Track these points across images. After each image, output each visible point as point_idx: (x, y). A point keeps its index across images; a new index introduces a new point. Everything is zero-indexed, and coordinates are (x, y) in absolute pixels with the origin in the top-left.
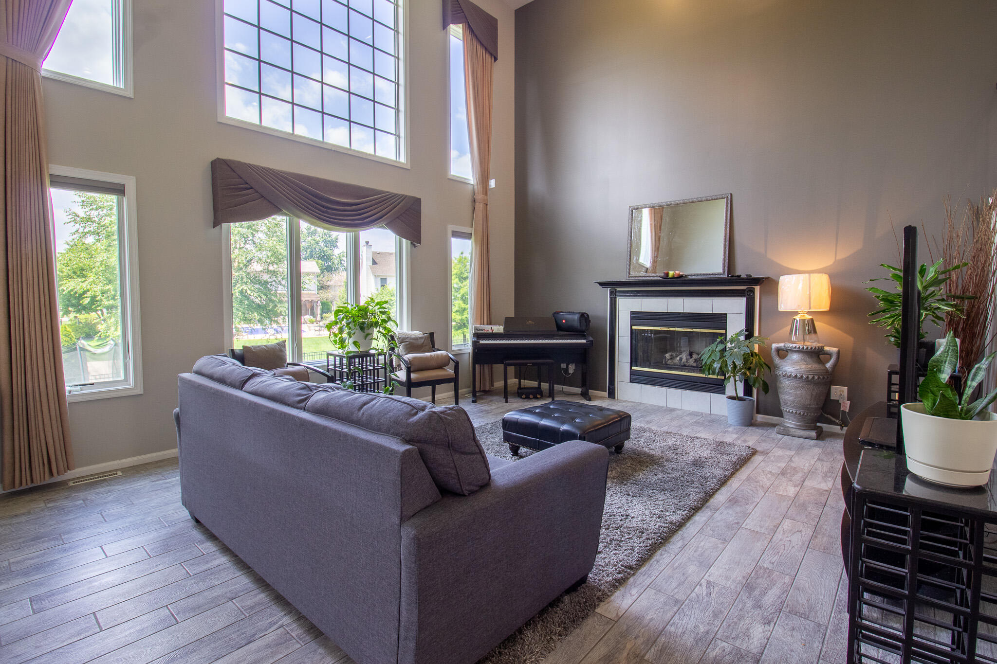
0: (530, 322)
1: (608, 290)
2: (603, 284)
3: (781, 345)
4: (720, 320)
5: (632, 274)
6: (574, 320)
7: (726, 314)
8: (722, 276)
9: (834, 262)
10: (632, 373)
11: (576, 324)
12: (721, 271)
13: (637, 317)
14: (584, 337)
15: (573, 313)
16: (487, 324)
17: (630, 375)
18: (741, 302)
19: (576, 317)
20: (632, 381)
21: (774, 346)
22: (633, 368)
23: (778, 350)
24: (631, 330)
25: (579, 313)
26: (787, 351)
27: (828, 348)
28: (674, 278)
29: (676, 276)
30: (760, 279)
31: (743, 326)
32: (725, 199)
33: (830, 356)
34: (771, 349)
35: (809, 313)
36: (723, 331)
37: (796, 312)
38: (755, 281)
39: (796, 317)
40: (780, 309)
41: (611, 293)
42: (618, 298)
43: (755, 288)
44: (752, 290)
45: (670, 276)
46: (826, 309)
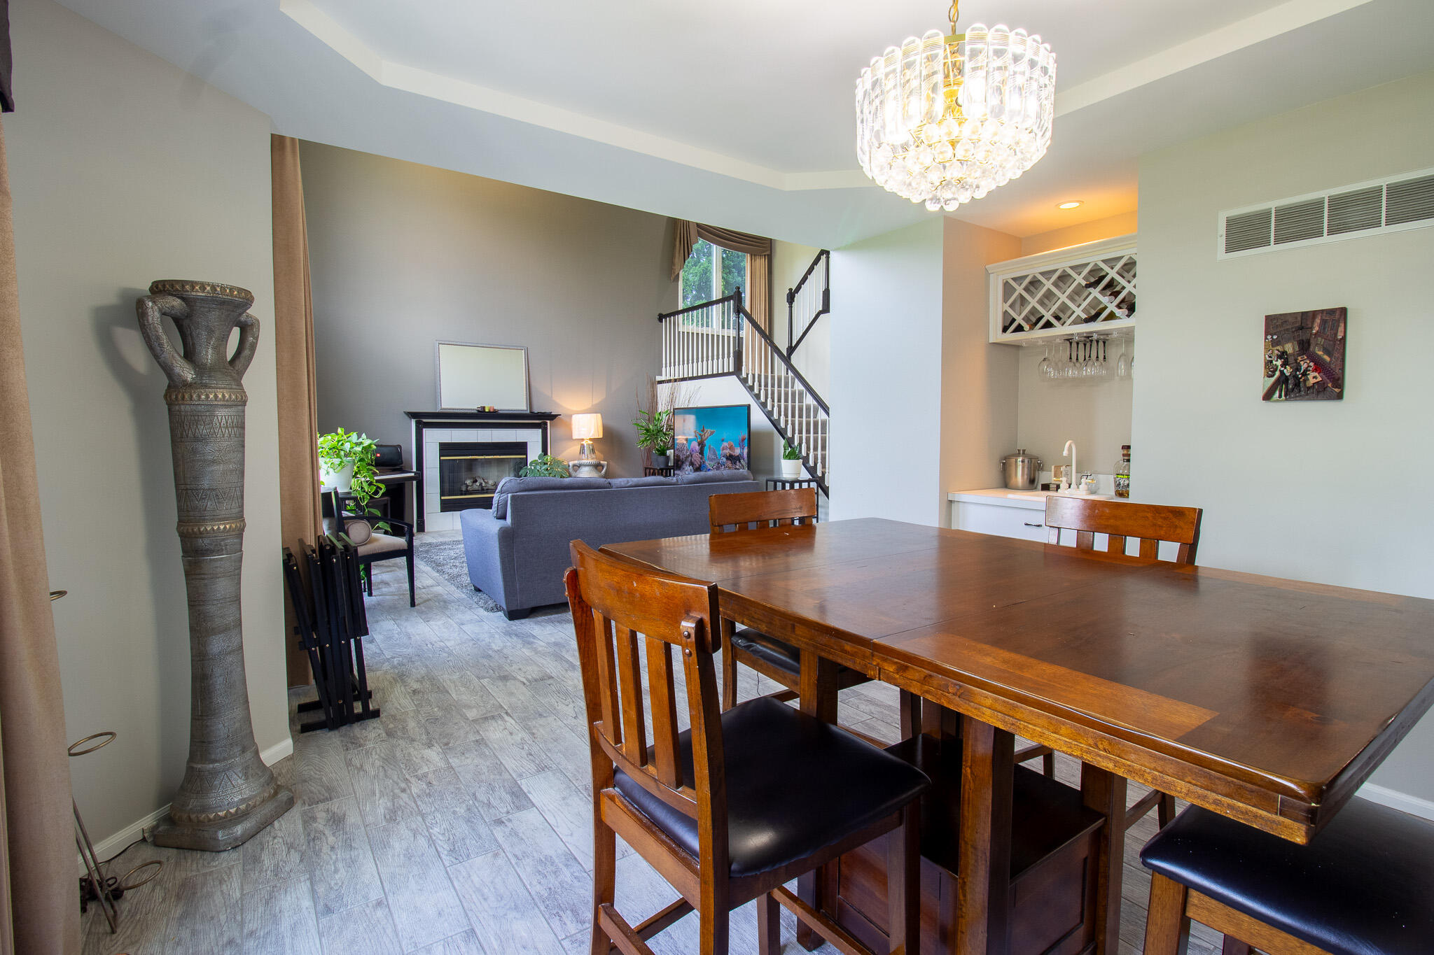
1: (413, 422)
2: (413, 415)
3: (576, 462)
4: (521, 448)
5: (443, 407)
7: (526, 443)
8: (524, 412)
9: (592, 405)
10: (443, 502)
12: (525, 408)
13: (445, 448)
17: (440, 503)
18: (538, 433)
20: (443, 510)
21: (571, 463)
22: (443, 496)
23: (574, 466)
24: (440, 460)
26: (579, 466)
27: (602, 462)
28: (489, 412)
29: (492, 411)
30: (556, 416)
31: (540, 451)
32: (523, 351)
33: (603, 466)
34: (569, 466)
35: (590, 439)
36: (525, 456)
37: (583, 440)
38: (552, 417)
39: (583, 443)
40: (574, 437)
41: (418, 423)
42: (424, 430)
43: (548, 422)
44: (546, 424)
45: (487, 410)
46: (601, 436)
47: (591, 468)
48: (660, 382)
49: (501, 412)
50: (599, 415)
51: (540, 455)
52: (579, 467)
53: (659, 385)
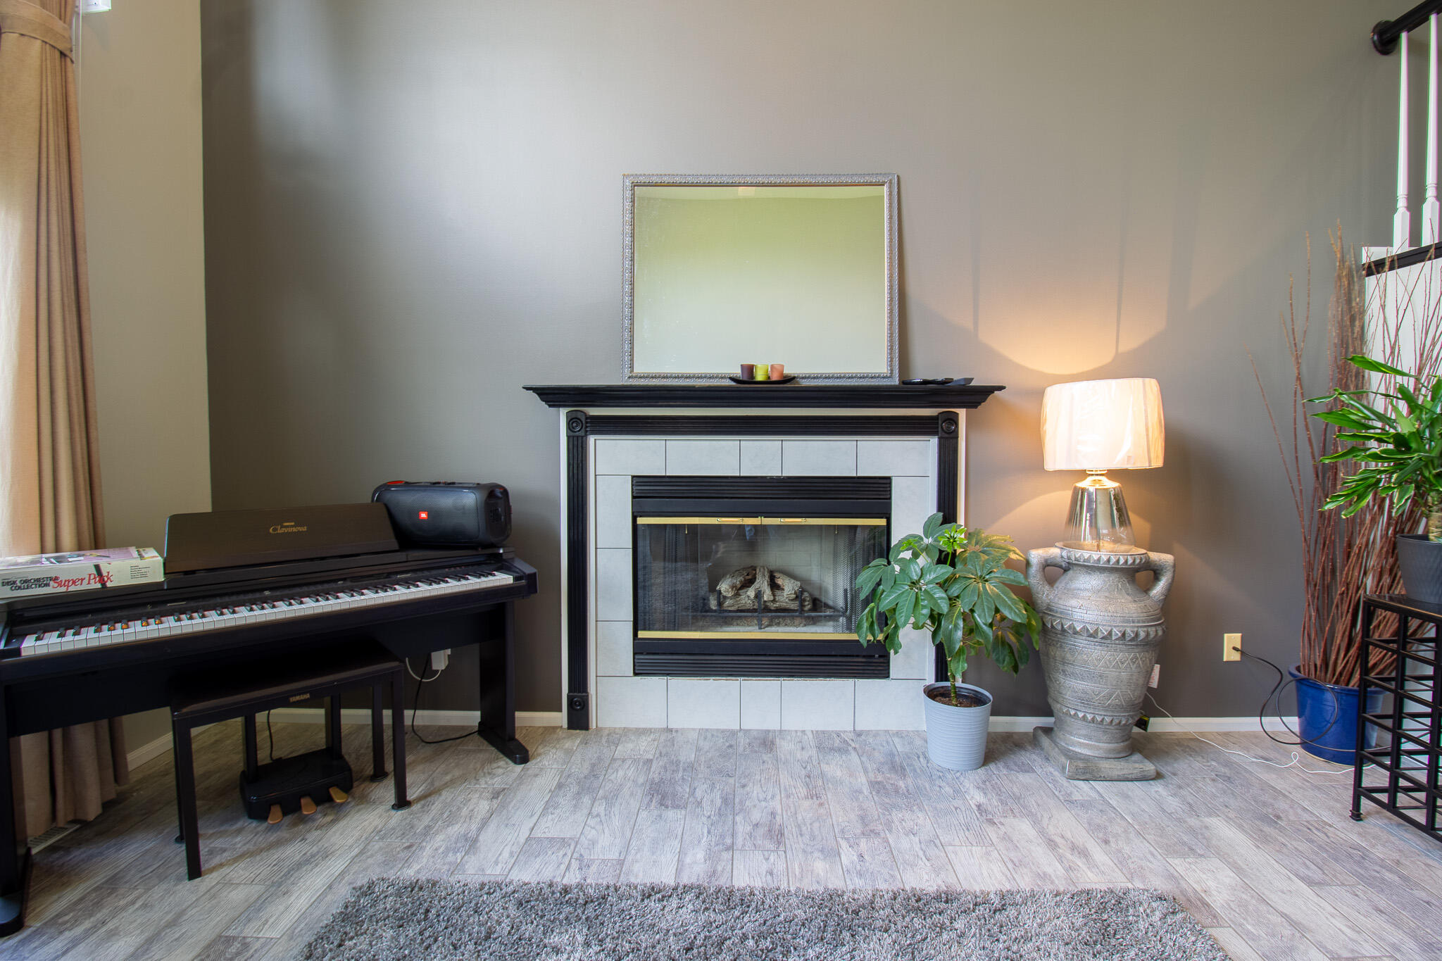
0: (289, 527)
1: (561, 419)
2: (552, 396)
3: (1054, 552)
4: (874, 494)
5: (638, 369)
6: (463, 510)
7: (889, 478)
8: (883, 382)
9: (1115, 358)
10: (640, 648)
11: (472, 524)
12: (883, 369)
13: (650, 493)
14: (504, 566)
15: (450, 486)
16: (80, 547)
17: (635, 654)
18: (929, 446)
19: (470, 499)
20: (639, 670)
21: (1036, 556)
22: (641, 634)
23: (1047, 564)
24: (635, 527)
25: (478, 487)
26: (1067, 567)
27: (1155, 556)
28: (768, 382)
29: (775, 377)
30: (985, 392)
31: (930, 507)
32: (885, 188)
33: (1155, 572)
34: (1028, 564)
35: (1112, 474)
36: (883, 522)
37: (1083, 474)
38: (974, 396)
39: (1081, 485)
40: (1050, 465)
41: (572, 422)
42: (591, 439)
43: (962, 413)
44: (953, 420)
45: (760, 376)
46: (1158, 462)
47: (1113, 578)
48: (1377, 267)
49: (805, 383)
50: (1152, 384)
51: (931, 519)
52: (1066, 570)
53: (1371, 281)
